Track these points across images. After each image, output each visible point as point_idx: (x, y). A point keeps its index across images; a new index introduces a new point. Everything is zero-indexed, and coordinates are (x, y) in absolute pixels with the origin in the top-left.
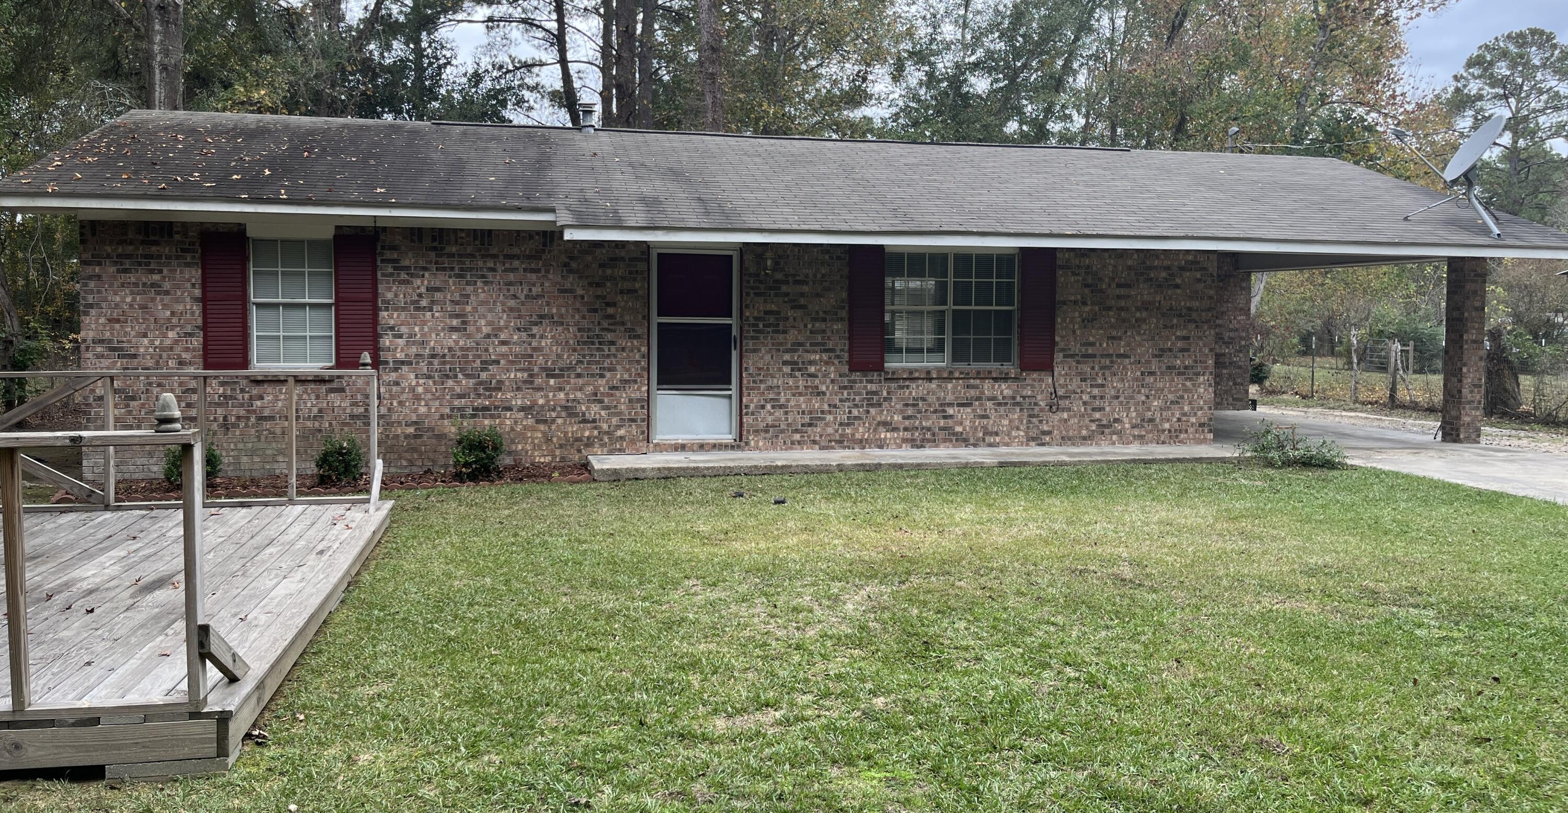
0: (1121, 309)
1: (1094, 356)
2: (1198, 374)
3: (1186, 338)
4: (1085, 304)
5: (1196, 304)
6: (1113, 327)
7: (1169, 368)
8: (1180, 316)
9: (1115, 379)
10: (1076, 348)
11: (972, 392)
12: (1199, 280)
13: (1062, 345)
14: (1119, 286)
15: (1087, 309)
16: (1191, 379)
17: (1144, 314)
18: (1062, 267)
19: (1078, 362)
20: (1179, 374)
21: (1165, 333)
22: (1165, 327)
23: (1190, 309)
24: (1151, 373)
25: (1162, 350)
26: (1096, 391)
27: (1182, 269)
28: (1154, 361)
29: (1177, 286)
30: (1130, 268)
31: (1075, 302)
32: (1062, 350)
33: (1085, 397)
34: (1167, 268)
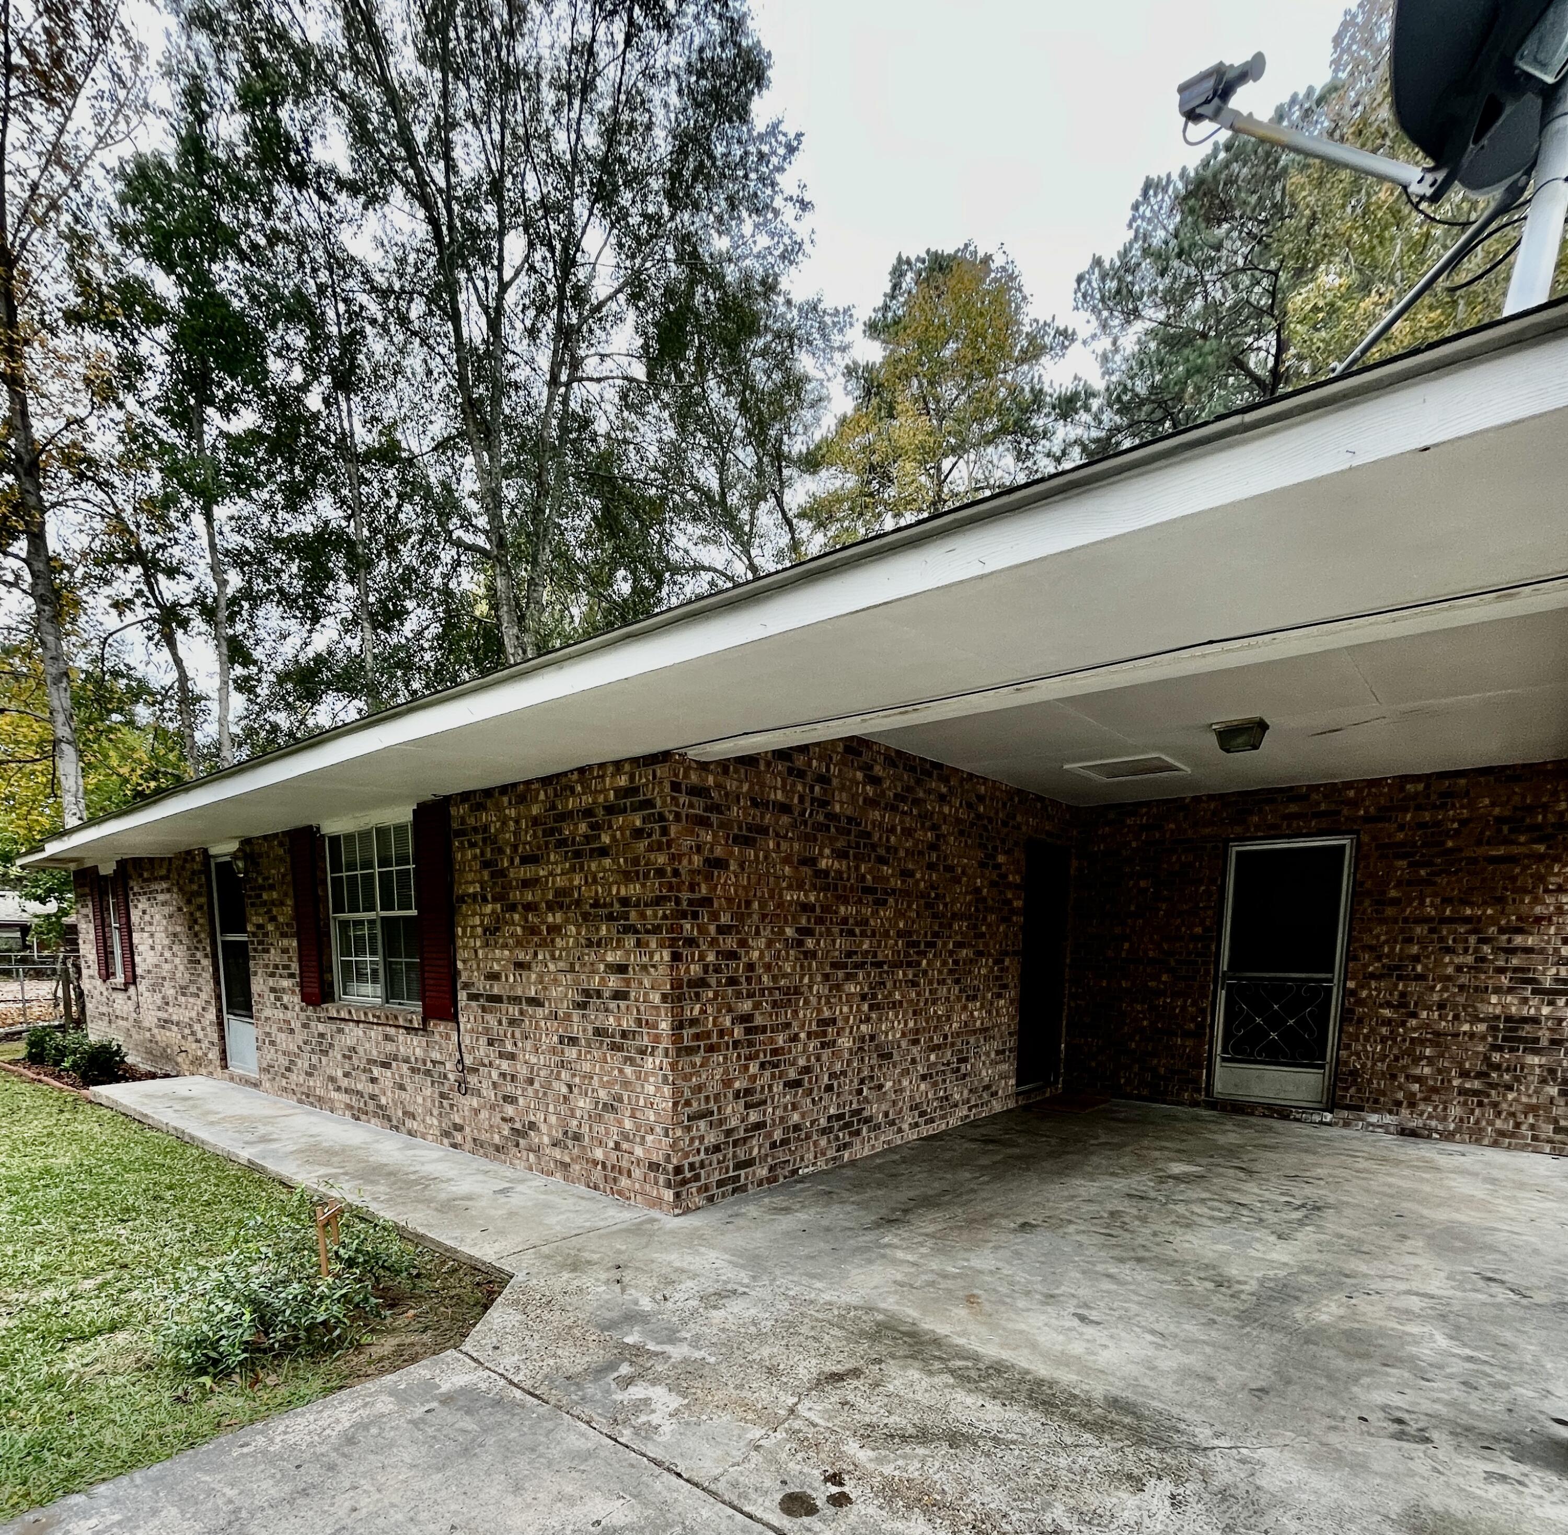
0: (530, 907)
1: (497, 999)
2: (642, 1052)
3: (621, 969)
4: (485, 900)
5: (634, 890)
6: (519, 944)
7: (598, 1032)
8: (610, 918)
9: (529, 1045)
10: (481, 985)
11: (390, 1047)
12: (638, 833)
13: (464, 977)
14: (525, 860)
15: (488, 909)
16: (629, 1060)
17: (559, 918)
18: (460, 833)
19: (484, 1009)
20: (615, 1047)
21: (590, 956)
22: (590, 944)
23: (625, 902)
24: (573, 1041)
25: (586, 993)
26: (505, 1065)
27: (611, 810)
28: (576, 1015)
29: (603, 852)
30: (535, 821)
31: (474, 896)
32: (466, 986)
33: (495, 1075)
34: (588, 813)
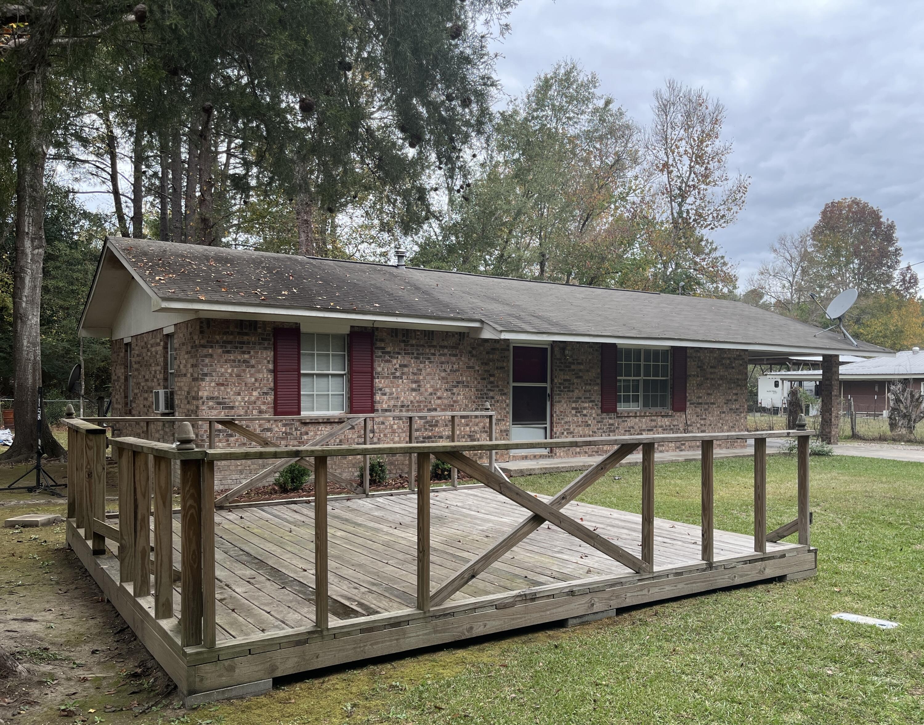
0: (712, 379)
1: (701, 404)
2: (741, 412)
3: (737, 394)
4: (698, 376)
5: (740, 377)
6: (709, 388)
7: (730, 409)
8: (734, 383)
9: (710, 415)
10: (695, 400)
11: (653, 424)
12: (741, 365)
13: (689, 398)
14: (711, 367)
15: (699, 379)
16: (738, 415)
17: (721, 382)
18: (689, 357)
19: (695, 407)
20: (735, 412)
21: (729, 391)
22: (729, 388)
23: (738, 379)
24: (724, 412)
25: (728, 400)
26: (702, 422)
27: (735, 359)
28: (725, 406)
29: (733, 368)
30: (715, 358)
31: (694, 375)
32: (689, 401)
33: (698, 425)
34: (729, 358)
